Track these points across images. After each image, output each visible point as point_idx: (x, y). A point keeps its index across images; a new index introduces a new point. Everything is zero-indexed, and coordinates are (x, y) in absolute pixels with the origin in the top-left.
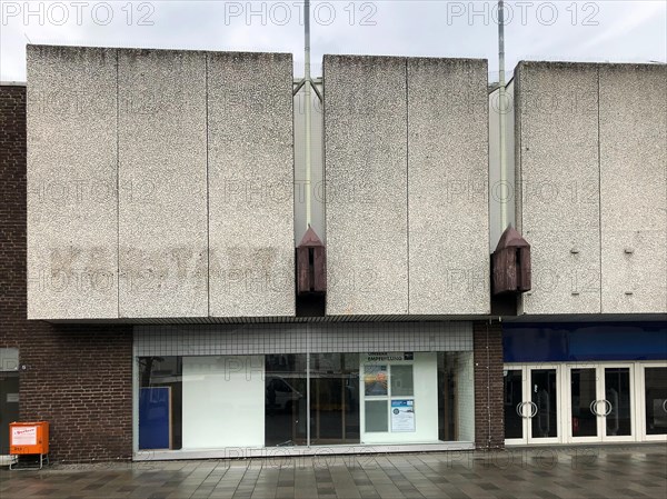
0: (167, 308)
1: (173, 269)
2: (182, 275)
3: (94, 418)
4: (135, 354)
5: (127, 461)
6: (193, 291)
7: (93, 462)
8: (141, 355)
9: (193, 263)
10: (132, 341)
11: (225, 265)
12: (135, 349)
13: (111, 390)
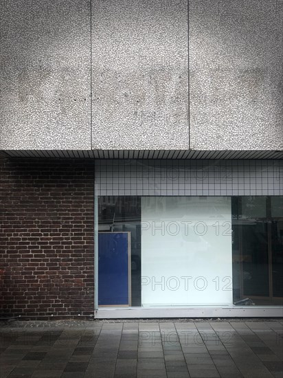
0: (144, 138)
1: (151, 94)
2: (160, 100)
3: (52, 266)
4: (97, 194)
5: (88, 318)
6: (172, 119)
7: (52, 319)
8: (104, 193)
9: (172, 87)
10: (94, 178)
11: (207, 90)
12: (97, 187)
13: (71, 234)
